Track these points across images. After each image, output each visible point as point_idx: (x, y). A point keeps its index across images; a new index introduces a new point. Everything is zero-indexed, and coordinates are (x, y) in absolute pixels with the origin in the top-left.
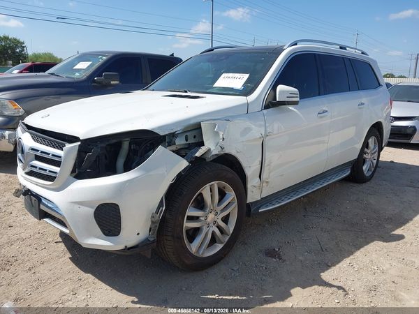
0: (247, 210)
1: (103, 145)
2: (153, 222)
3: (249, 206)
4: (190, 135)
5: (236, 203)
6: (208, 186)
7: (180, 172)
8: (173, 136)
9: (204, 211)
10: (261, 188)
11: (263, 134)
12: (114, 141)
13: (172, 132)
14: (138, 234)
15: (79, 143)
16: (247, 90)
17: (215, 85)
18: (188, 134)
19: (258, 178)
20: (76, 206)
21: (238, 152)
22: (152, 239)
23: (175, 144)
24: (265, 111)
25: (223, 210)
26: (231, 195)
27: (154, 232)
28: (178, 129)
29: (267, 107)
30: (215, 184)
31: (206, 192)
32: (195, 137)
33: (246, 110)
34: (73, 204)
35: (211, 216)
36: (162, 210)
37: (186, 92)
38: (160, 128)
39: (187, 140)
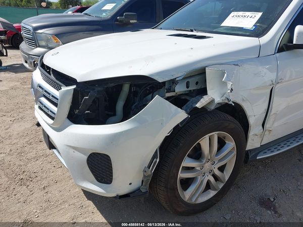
0: (245, 158)
1: (100, 89)
2: (145, 176)
3: (247, 153)
4: (192, 81)
5: (235, 152)
6: (207, 137)
7: (178, 125)
8: (173, 83)
9: (201, 161)
10: (262, 136)
11: (274, 81)
12: (112, 85)
13: (172, 78)
14: (130, 184)
15: (74, 87)
16: (259, 31)
17: (223, 24)
18: (189, 80)
19: (261, 127)
20: (72, 151)
21: (243, 100)
22: (143, 191)
23: (175, 91)
24: (278, 55)
25: (220, 160)
26: (231, 145)
27: (146, 184)
28: (179, 75)
29: (281, 50)
30: (215, 135)
31: (204, 143)
32: (197, 83)
33: (258, 54)
34: (68, 148)
35: (208, 166)
36: (156, 162)
37: (192, 31)
38: (159, 73)
39: (188, 87)
